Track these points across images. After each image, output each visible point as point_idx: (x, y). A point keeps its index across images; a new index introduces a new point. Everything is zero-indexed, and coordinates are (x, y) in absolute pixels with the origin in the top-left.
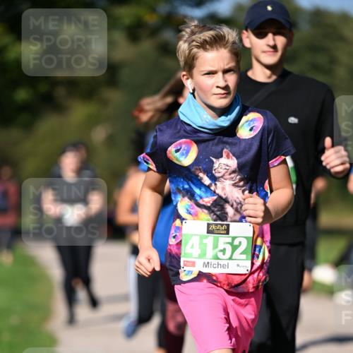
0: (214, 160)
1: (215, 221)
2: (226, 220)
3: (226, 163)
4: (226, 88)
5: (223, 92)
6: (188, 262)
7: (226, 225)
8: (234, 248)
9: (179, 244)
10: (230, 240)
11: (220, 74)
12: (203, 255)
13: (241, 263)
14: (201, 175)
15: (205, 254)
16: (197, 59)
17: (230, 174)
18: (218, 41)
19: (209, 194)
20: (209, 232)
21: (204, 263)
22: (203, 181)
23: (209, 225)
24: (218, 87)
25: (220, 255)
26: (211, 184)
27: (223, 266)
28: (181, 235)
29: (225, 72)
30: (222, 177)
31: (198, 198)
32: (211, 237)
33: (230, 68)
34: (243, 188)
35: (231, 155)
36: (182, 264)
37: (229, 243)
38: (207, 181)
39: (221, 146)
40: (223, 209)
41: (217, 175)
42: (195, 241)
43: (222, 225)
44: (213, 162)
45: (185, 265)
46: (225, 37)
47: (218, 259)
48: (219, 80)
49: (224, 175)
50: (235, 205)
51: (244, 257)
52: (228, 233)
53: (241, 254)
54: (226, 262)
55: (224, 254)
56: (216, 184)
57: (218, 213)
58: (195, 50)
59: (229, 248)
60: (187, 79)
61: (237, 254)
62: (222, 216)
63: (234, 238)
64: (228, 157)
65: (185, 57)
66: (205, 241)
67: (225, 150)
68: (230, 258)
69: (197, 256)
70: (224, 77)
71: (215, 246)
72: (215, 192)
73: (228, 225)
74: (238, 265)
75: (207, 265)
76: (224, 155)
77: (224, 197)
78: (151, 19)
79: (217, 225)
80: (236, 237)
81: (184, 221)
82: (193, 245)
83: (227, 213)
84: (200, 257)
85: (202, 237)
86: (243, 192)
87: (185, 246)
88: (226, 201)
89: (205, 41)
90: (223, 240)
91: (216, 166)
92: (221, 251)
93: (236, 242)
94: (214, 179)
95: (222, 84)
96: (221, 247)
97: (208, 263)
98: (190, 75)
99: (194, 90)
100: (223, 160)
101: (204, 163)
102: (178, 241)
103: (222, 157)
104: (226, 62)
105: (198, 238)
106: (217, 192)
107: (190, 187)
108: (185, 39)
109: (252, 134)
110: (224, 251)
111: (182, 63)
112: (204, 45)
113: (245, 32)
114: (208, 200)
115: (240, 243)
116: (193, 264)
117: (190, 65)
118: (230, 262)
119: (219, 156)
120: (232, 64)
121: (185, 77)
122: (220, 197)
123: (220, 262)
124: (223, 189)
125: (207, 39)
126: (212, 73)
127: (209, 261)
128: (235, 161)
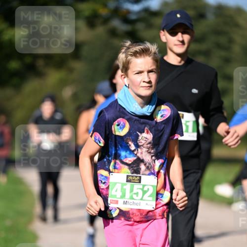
0: (139, 134)
1: (132, 173)
2: (140, 173)
3: (146, 137)
4: (150, 82)
5: (148, 85)
6: (113, 200)
7: (139, 177)
8: (144, 192)
9: (108, 188)
10: (141, 187)
11: (146, 73)
12: (123, 196)
13: (149, 203)
14: (130, 143)
15: (125, 196)
16: (131, 63)
17: (147, 144)
18: (145, 52)
19: (132, 156)
20: (127, 181)
21: (124, 202)
22: (130, 147)
23: (128, 176)
24: (144, 82)
25: (135, 196)
26: (135, 150)
27: (137, 204)
28: (109, 182)
29: (149, 72)
30: (142, 146)
32: (129, 184)
33: (152, 69)
35: (149, 131)
36: (109, 202)
37: (140, 189)
38: (133, 147)
39: (144, 125)
40: (138, 165)
41: (140, 144)
42: (118, 187)
43: (136, 177)
44: (138, 136)
46: (149, 50)
47: (133, 199)
48: (145, 77)
49: (143, 145)
50: (147, 165)
51: (151, 198)
52: (140, 182)
53: (149, 196)
55: (137, 196)
56: (138, 150)
57: (135, 168)
58: (129, 57)
59: (141, 193)
61: (146, 197)
63: (144, 186)
64: (148, 133)
65: (123, 63)
66: (125, 187)
67: (146, 128)
68: (141, 199)
69: (119, 197)
70: (148, 75)
71: (132, 191)
72: (136, 155)
74: (147, 204)
75: (125, 203)
76: (145, 131)
77: (141, 158)
79: (133, 176)
80: (145, 185)
81: (111, 174)
82: (117, 190)
83: (141, 169)
84: (121, 197)
85: (123, 185)
86: (152, 156)
87: (112, 190)
88: (142, 161)
89: (136, 51)
90: (137, 186)
91: (140, 138)
92: (135, 194)
93: (146, 189)
94: (137, 146)
95: (147, 80)
96: (135, 191)
97: (127, 201)
98: (127, 75)
100: (145, 135)
101: (133, 135)
102: (107, 186)
103: (144, 132)
104: (150, 65)
105: (120, 185)
106: (138, 155)
110: (137, 194)
112: (135, 54)
113: (162, 31)
114: (130, 159)
115: (148, 189)
116: (117, 202)
117: (126, 67)
118: (141, 201)
119: (142, 132)
121: (123, 76)
122: (139, 158)
123: (135, 201)
124: (142, 153)
125: (138, 50)
126: (140, 72)
127: (128, 201)
128: (152, 136)
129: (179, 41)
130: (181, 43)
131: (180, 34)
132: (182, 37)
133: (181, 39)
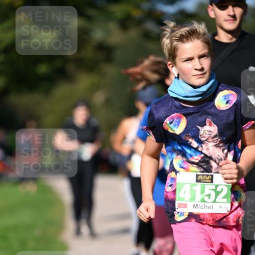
0: (200, 128)
1: (202, 172)
2: (211, 172)
3: (209, 130)
5: (200, 73)
6: (181, 204)
7: (211, 175)
8: (217, 194)
9: (174, 191)
10: (214, 187)
11: (197, 59)
13: (222, 205)
14: (190, 140)
15: (194, 198)
16: (177, 49)
17: (212, 138)
18: (192, 34)
19: (198, 153)
20: (198, 181)
21: (194, 205)
22: (192, 145)
23: (197, 175)
24: (196, 69)
25: (206, 199)
26: (198, 147)
27: (209, 207)
28: (176, 184)
29: (200, 57)
30: (206, 140)
31: (189, 157)
32: (199, 184)
33: (204, 54)
34: (223, 148)
35: (212, 123)
36: (176, 206)
37: (213, 190)
38: (195, 144)
39: (204, 117)
40: (208, 163)
41: (203, 139)
42: (187, 188)
43: (207, 176)
44: (199, 130)
45: (179, 207)
46: (197, 31)
47: (205, 202)
48: (196, 64)
49: (208, 139)
51: (225, 200)
52: (212, 182)
53: (223, 198)
54: (211, 204)
55: (209, 198)
56: (202, 146)
57: (205, 167)
58: (175, 43)
59: (213, 194)
60: (172, 67)
61: (220, 198)
62: (208, 169)
63: (217, 186)
64: (210, 125)
65: (168, 50)
66: (194, 188)
67: (208, 119)
68: (214, 202)
69: (189, 200)
70: (200, 62)
71: (202, 192)
72: (201, 152)
73: (212, 176)
74: (220, 207)
75: (196, 206)
76: (207, 123)
77: (209, 155)
78: (137, 14)
79: (203, 175)
80: (219, 185)
81: (178, 174)
82: (185, 192)
83: (211, 167)
84: (190, 200)
85: (192, 185)
86: (223, 150)
87: (179, 193)
88: (211, 158)
89: (182, 35)
90: (209, 187)
91: (201, 132)
92: (207, 195)
93: (219, 189)
95: (199, 67)
96: (207, 192)
97: (197, 205)
98: (174, 64)
99: (178, 75)
100: (207, 128)
101: (192, 131)
102: (174, 189)
103: (205, 125)
104: (200, 50)
105: (189, 185)
106: (203, 152)
107: (182, 148)
108: (167, 36)
109: (229, 106)
110: (209, 196)
111: (167, 55)
112: (182, 39)
113: (210, 6)
115: (222, 189)
116: (185, 206)
117: (173, 55)
118: (214, 204)
119: (203, 124)
120: (205, 51)
121: (171, 66)
122: (206, 155)
123: (206, 204)
124: (208, 149)
125: (184, 34)
126: (190, 59)
127: (198, 203)
128: (216, 128)
129: (229, 15)
130: (232, 19)
131: (230, 7)
132: (234, 11)
133: (232, 13)
